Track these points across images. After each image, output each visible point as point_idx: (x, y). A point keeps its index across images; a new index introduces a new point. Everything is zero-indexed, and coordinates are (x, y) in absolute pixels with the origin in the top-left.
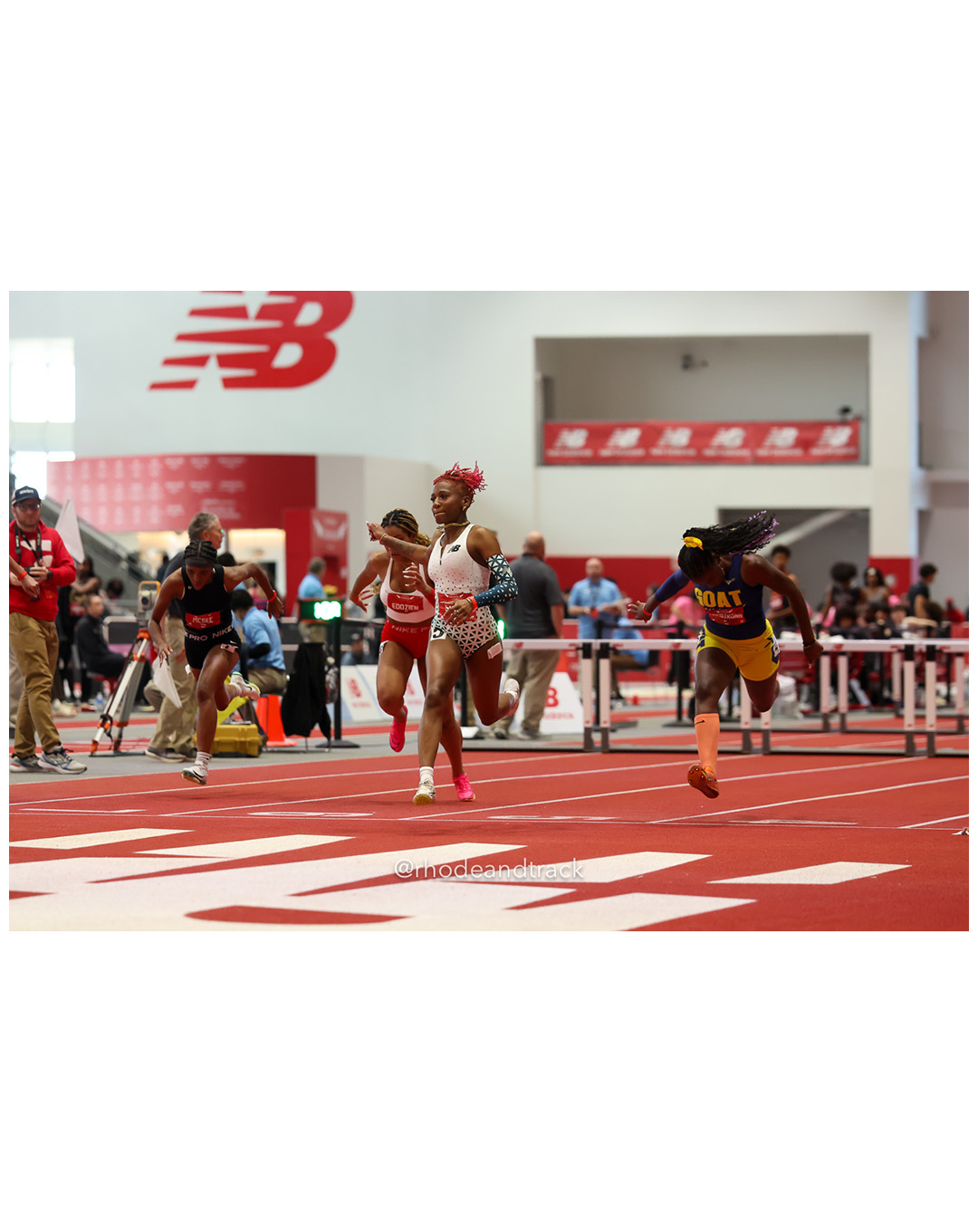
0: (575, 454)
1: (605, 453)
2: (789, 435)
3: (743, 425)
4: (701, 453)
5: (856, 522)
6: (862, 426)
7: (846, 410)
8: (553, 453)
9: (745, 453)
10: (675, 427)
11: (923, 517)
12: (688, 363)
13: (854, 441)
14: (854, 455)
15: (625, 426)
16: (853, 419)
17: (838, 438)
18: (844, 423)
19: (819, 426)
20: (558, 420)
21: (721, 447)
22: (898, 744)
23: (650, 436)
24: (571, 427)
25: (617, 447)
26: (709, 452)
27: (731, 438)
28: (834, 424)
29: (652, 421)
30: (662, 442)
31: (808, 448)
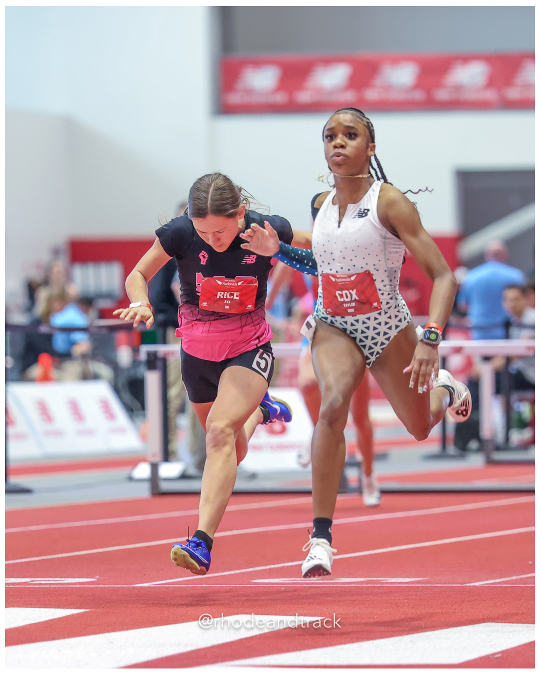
0: (263, 100)
1: (304, 97)
3: (488, 59)
4: (431, 96)
8: (235, 98)
9: (490, 95)
10: (396, 60)
15: (328, 62)
20: (240, 54)
21: (459, 88)
23: (364, 74)
24: (258, 63)
25: (319, 91)
26: (442, 95)
27: (470, 76)
29: (366, 53)
30: (378, 81)
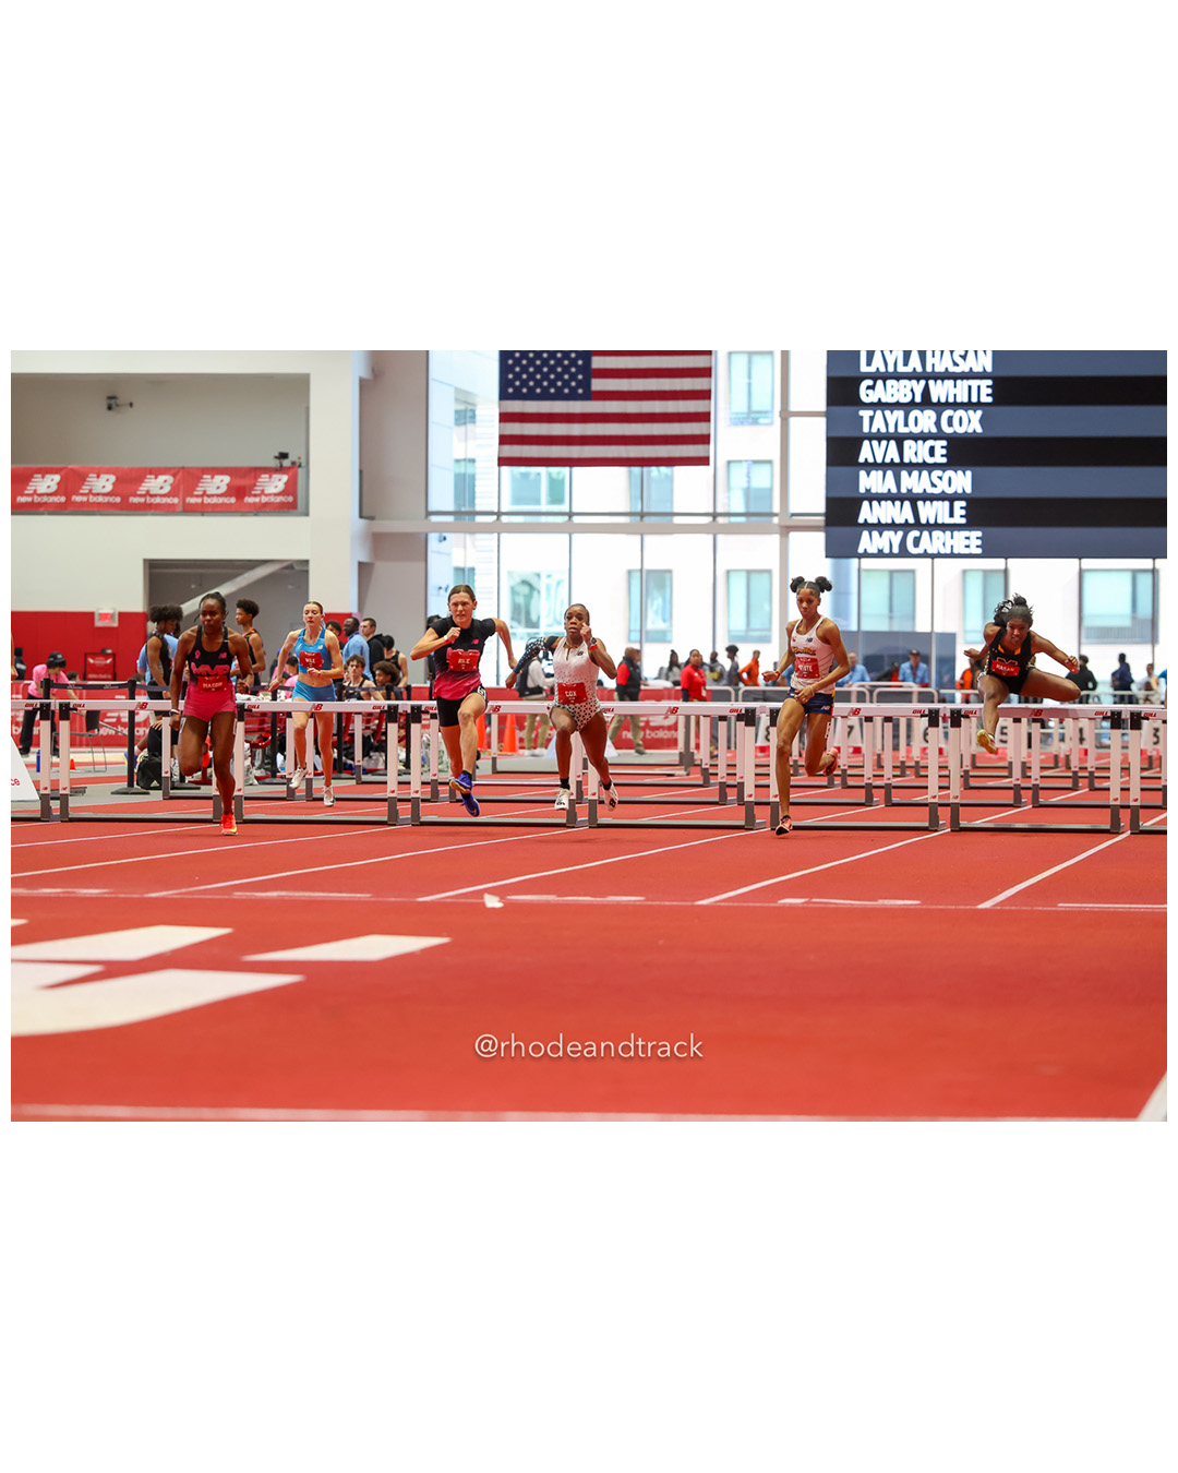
2: (222, 482)
3: (173, 472)
4: (127, 500)
5: (294, 574)
6: (301, 472)
7: (284, 456)
9: (174, 501)
10: (99, 472)
11: (364, 569)
12: (112, 404)
13: (290, 488)
14: (292, 503)
15: (44, 472)
16: (291, 466)
17: (275, 485)
18: (281, 470)
19: (256, 472)
22: (379, 812)
23: (72, 481)
26: (144, 501)
27: (159, 485)
28: (270, 471)
30: (84, 489)
31: (242, 495)
